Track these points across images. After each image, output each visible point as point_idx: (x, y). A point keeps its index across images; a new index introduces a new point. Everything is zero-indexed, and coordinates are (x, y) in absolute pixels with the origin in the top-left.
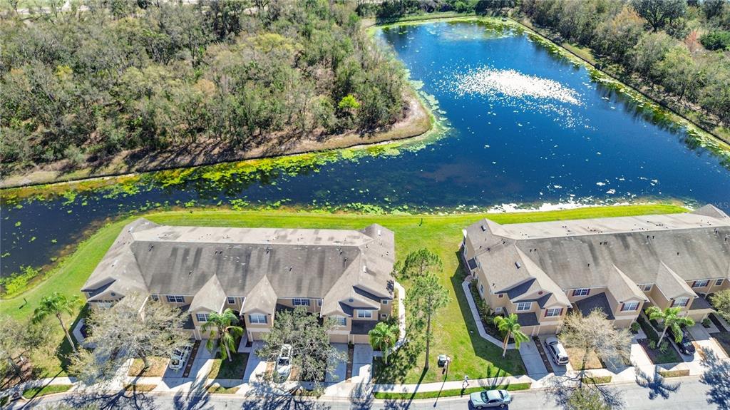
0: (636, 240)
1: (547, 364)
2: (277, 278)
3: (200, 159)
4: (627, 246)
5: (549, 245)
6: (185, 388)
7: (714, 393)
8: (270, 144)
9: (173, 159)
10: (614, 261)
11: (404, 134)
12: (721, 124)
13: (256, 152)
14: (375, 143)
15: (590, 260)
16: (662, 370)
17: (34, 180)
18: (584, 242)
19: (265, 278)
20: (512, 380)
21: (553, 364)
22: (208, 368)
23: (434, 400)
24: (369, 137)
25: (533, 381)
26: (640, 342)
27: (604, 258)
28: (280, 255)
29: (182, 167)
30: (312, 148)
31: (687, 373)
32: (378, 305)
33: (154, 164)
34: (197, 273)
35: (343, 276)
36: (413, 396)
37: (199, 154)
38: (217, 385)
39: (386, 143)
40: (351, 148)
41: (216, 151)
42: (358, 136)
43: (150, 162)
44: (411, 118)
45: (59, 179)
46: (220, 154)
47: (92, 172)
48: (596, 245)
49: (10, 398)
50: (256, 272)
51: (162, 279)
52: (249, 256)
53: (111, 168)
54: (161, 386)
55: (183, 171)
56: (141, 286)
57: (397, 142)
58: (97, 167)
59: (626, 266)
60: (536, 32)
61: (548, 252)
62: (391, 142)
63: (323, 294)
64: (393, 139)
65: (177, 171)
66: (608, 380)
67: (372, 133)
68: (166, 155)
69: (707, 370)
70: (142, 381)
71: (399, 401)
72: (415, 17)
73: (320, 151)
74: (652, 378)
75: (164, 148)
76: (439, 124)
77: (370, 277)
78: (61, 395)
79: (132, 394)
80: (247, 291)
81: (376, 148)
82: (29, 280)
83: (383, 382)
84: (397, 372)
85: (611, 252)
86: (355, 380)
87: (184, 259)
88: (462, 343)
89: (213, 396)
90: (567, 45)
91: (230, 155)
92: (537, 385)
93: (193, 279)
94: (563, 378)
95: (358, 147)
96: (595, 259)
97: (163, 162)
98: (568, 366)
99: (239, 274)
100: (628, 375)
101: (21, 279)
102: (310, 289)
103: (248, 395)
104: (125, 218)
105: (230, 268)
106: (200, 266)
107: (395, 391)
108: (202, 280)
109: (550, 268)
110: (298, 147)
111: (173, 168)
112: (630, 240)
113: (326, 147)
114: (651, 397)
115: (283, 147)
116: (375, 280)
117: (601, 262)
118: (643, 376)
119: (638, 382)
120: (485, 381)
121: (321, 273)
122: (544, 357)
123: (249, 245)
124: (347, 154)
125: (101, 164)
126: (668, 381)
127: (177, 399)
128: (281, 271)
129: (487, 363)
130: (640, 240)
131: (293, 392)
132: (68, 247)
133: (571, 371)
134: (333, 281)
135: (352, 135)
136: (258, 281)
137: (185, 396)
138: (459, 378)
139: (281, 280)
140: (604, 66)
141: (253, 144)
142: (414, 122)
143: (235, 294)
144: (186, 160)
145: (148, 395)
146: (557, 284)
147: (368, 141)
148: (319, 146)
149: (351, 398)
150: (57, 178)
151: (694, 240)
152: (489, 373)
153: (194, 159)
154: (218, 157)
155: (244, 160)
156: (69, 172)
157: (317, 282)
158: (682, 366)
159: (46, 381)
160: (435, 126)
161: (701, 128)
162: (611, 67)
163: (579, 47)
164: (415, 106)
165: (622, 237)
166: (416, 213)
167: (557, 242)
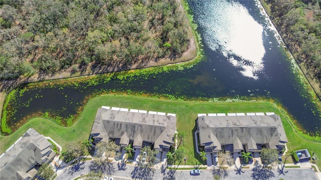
2: (142, 135)
3: (116, 69)
4: (243, 131)
5: (220, 130)
6: (120, 161)
7: (253, 174)
9: (107, 69)
10: (238, 136)
11: (186, 59)
13: (134, 66)
15: (231, 135)
16: (243, 166)
17: (64, 77)
18: (230, 129)
19: (139, 134)
20: (202, 166)
21: (214, 163)
22: (125, 156)
23: (182, 170)
24: (174, 60)
26: (239, 157)
28: (143, 127)
29: (110, 72)
30: (153, 65)
31: (248, 168)
32: (169, 146)
33: (101, 71)
34: (121, 131)
35: (160, 136)
36: (177, 169)
37: (115, 66)
38: (128, 161)
40: (167, 65)
41: (121, 65)
42: (170, 59)
43: (100, 69)
44: (190, 50)
45: (71, 77)
47: (81, 74)
48: (234, 130)
50: (137, 132)
51: (111, 132)
52: (135, 127)
53: (87, 72)
54: (114, 161)
55: (111, 74)
56: (107, 134)
57: (183, 63)
58: (82, 71)
59: (240, 138)
61: (219, 132)
62: (181, 63)
63: (155, 140)
64: (182, 61)
65: (109, 74)
66: (227, 168)
67: (175, 58)
68: (104, 66)
69: (254, 167)
70: (109, 158)
71: (173, 170)
73: (156, 67)
74: (239, 168)
75: (103, 64)
76: (200, 53)
77: (168, 137)
78: (90, 161)
79: (107, 162)
80: (134, 137)
81: (175, 65)
82: (72, 120)
83: (170, 164)
84: (173, 161)
85: (237, 133)
86: (162, 163)
87: (117, 127)
88: (191, 153)
89: (127, 164)
91: (126, 66)
92: (209, 168)
93: (120, 133)
94: (216, 166)
95: (169, 65)
96: (232, 135)
97: (103, 70)
98: (218, 163)
99: (132, 133)
100: (233, 167)
101: (70, 120)
102: (151, 139)
103: (136, 165)
104: (95, 96)
105: (130, 130)
106: (122, 129)
107: (172, 167)
108: (122, 134)
109: (219, 137)
110: (149, 65)
111: (107, 73)
112: (244, 129)
113: (158, 65)
114: (237, 174)
115: (143, 64)
117: (234, 136)
118: (236, 168)
119: (235, 170)
120: (195, 166)
121: (154, 134)
122: (212, 160)
123: (135, 123)
124: (165, 69)
126: (243, 170)
127: (118, 164)
128: (144, 132)
129: (197, 161)
130: (247, 130)
131: (147, 165)
133: (218, 165)
134: (158, 137)
135: (167, 59)
136: (137, 135)
137: (120, 163)
138: (189, 164)
139: (144, 135)
140: (273, 18)
141: (133, 62)
142: (190, 52)
143: (131, 138)
144: (110, 69)
145: (111, 163)
146: (219, 142)
147: (173, 62)
148: (156, 64)
149: (161, 168)
150: (71, 75)
151: (263, 130)
152: (196, 163)
153: (114, 69)
154: (122, 68)
155: (130, 70)
156: (74, 74)
157: (153, 137)
158: (248, 165)
159: (85, 156)
160: (198, 54)
161: (296, 62)
162: (276, 19)
163: (267, 3)
164: (192, 42)
165: (242, 128)
166: (185, 100)
167: (222, 129)
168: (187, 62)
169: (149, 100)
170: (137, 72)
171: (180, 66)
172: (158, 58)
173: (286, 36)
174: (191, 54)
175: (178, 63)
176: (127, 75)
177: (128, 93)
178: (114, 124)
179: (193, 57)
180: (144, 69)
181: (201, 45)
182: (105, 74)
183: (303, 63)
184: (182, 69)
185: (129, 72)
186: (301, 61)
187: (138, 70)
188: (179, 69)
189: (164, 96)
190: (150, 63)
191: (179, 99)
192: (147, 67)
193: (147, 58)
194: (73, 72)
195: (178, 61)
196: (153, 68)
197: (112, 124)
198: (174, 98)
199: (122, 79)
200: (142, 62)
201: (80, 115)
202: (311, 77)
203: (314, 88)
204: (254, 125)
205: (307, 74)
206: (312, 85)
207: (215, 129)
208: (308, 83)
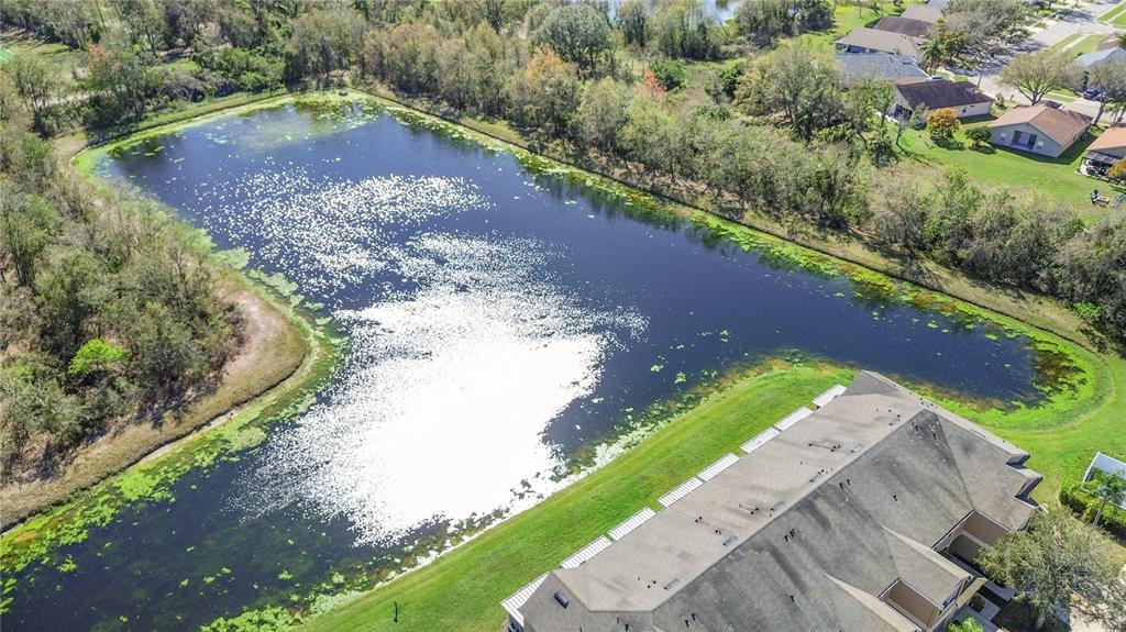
11: (256, 385)
12: (746, 206)
14: (198, 428)
15: (790, 586)
18: (759, 550)
24: (178, 419)
30: (32, 503)
39: (222, 419)
40: (141, 463)
42: (147, 426)
44: (255, 341)
57: (247, 407)
60: (408, 106)
62: (236, 413)
64: (238, 405)
67: (181, 408)
72: (171, 117)
73: (59, 504)
76: (322, 335)
81: (203, 440)
90: (467, 120)
95: (159, 454)
96: (794, 577)
112: (821, 505)
113: (73, 485)
117: (807, 579)
124: (135, 484)
130: (834, 498)
135: (132, 430)
140: (543, 148)
142: (266, 349)
147: (180, 431)
148: (52, 489)
160: (314, 343)
161: (725, 218)
162: (551, 146)
163: (488, 120)
164: (254, 309)
165: (807, 505)
168: (270, 398)
171: (234, 430)
172: (61, 449)
174: (271, 354)
175: (215, 424)
179: (292, 361)
183: (751, 213)
186: (739, 212)
188: (236, 446)
191: (325, 604)
195: (208, 415)
196: (36, 523)
198: (285, 616)
202: (814, 237)
203: (855, 259)
205: (792, 232)
206: (841, 255)
207: (679, 606)
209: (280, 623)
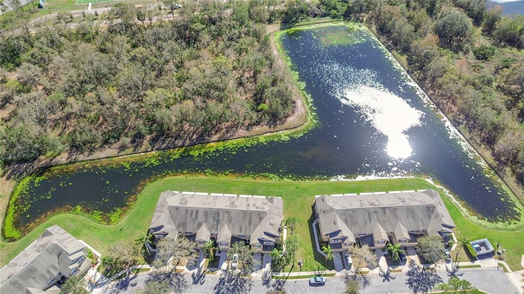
0: (390, 211)
1: (344, 265)
2: (231, 225)
3: (188, 142)
4: (385, 213)
5: (350, 212)
6: (196, 271)
7: (409, 280)
8: (222, 132)
9: (173, 142)
10: (379, 221)
11: (292, 126)
12: (464, 122)
13: (215, 137)
14: (277, 131)
15: (368, 220)
16: (391, 269)
17: (107, 155)
18: (366, 211)
19: (226, 225)
20: (328, 272)
21: (346, 266)
22: (204, 262)
23: (295, 280)
24: (274, 128)
25: (337, 272)
26: (385, 256)
27: (374, 219)
28: (232, 214)
29: (179, 147)
30: (243, 135)
31: (401, 271)
32: (273, 240)
33: (164, 145)
34: (197, 222)
35: (259, 225)
36: (287, 278)
37: (186, 139)
38: (208, 270)
39: (282, 131)
40: (264, 135)
41: (195, 137)
42: (268, 127)
43: (163, 144)
44: (296, 114)
45: (119, 155)
46: (197, 138)
47: (135, 150)
48: (371, 212)
49: (127, 273)
50: (222, 222)
51: (182, 224)
52: (219, 214)
53: (143, 148)
54: (186, 270)
55: (179, 150)
56: (174, 227)
57: (288, 131)
58: (136, 147)
59: (383, 224)
60: (378, 38)
61: (349, 216)
62: (285, 131)
63: (251, 233)
64: (286, 129)
65: (177, 149)
66: (367, 272)
67: (275, 125)
68: (169, 139)
69: (410, 269)
70: (178, 267)
71: (281, 280)
72: (305, 23)
73: (248, 137)
74: (386, 272)
75: (168, 136)
76: (311, 118)
77: (271, 227)
78: (147, 272)
79: (175, 273)
80: (218, 229)
81: (277, 135)
82: (120, 215)
83: (275, 271)
84: (281, 267)
85: (378, 217)
86: (264, 270)
87: (191, 215)
88: (309, 254)
89: (206, 275)
90: (394, 52)
91: (202, 139)
92: (338, 274)
93: (196, 225)
94: (349, 271)
95: (267, 134)
96: (370, 219)
97: (168, 144)
98: (352, 267)
99: (215, 223)
100: (377, 271)
101: (116, 214)
102: (245, 231)
103: (221, 275)
104: (155, 180)
105: (211, 219)
106: (198, 218)
107: (280, 275)
108: (200, 225)
109: (349, 223)
110: (237, 135)
111: (174, 148)
112: (387, 210)
113: (251, 134)
114: (384, 281)
115: (229, 135)
116: (273, 228)
117: (372, 221)
118: (382, 271)
119: (379, 274)
120: (317, 272)
121: (250, 224)
122: (343, 262)
123: (218, 209)
124: (262, 139)
125: (138, 145)
126: (392, 274)
127: (193, 275)
128: (233, 222)
129: (319, 264)
130: (392, 211)
131: (239, 274)
132: (132, 197)
133: (353, 269)
134: (255, 227)
135: (265, 126)
136: (223, 227)
137: (196, 274)
138: (306, 270)
139: (233, 226)
140: (412, 72)
141: (213, 132)
143: (214, 232)
144: (179, 142)
145: (182, 273)
146: (351, 230)
147: (273, 131)
148: (247, 134)
149: (262, 278)
150: (119, 153)
151: (416, 211)
152: (319, 268)
153: (184, 142)
154: (196, 141)
155: (209, 142)
156: (123, 150)
157: (248, 228)
158: (400, 268)
159: (139, 266)
160: (309, 119)
161: (453, 124)
162: (416, 73)
163: (401, 54)
164: (300, 104)
165: (384, 209)
166: (295, 180)
167: (354, 211)
168: (293, 130)
169: (239, 182)
170: (220, 146)
171: (284, 135)
172: (251, 125)
173: (433, 92)
174: (298, 119)
175: (280, 132)
176: (204, 150)
177: (207, 174)
178: (187, 211)
179: (302, 123)
180: (230, 142)
181: (313, 107)
182: (171, 150)
183: (463, 126)
184: (287, 138)
185: (208, 145)
186: (459, 124)
187: (221, 143)
188: (282, 139)
189: (262, 176)
190: (239, 133)
191: (286, 180)
192: (235, 137)
193: (235, 126)
194: (123, 148)
195: (280, 129)
196: (243, 139)
197: (183, 212)
198: (278, 178)
199: (197, 155)
200: (227, 132)
201: (132, 207)
202: (477, 143)
203: (484, 156)
204: (401, 204)
205: (471, 139)
206: (480, 153)
207: (342, 211)
208: (475, 151)
209: (277, 179)
